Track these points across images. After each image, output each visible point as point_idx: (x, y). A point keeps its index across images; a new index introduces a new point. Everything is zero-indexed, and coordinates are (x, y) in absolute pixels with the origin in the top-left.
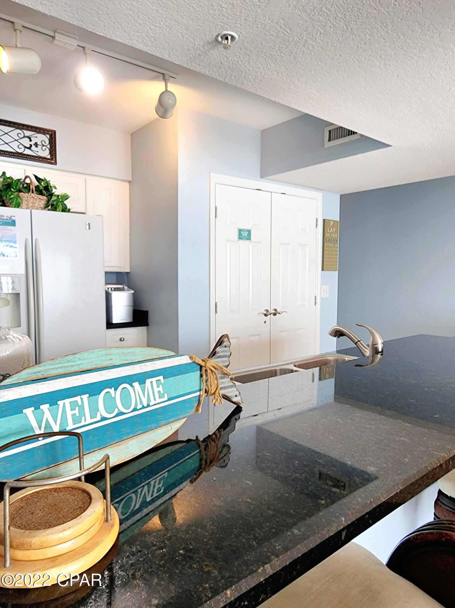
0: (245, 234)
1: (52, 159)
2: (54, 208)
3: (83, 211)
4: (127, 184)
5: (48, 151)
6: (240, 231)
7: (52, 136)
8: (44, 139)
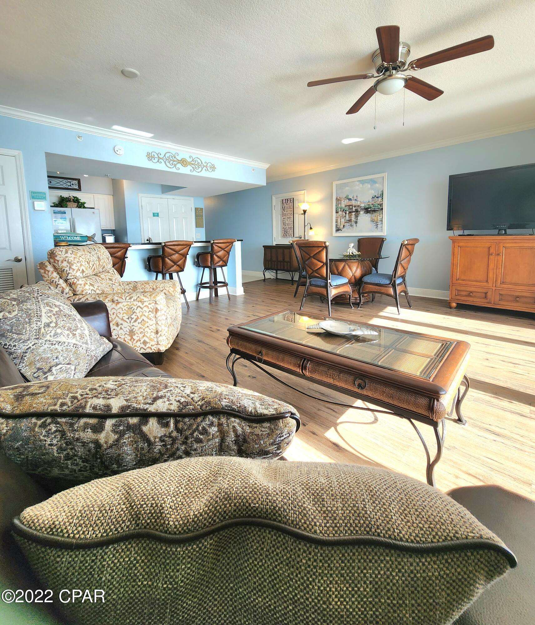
0: (156, 214)
1: (79, 189)
2: (80, 207)
3: (93, 207)
4: (112, 196)
5: (77, 186)
6: (153, 213)
7: (79, 181)
8: (76, 182)
